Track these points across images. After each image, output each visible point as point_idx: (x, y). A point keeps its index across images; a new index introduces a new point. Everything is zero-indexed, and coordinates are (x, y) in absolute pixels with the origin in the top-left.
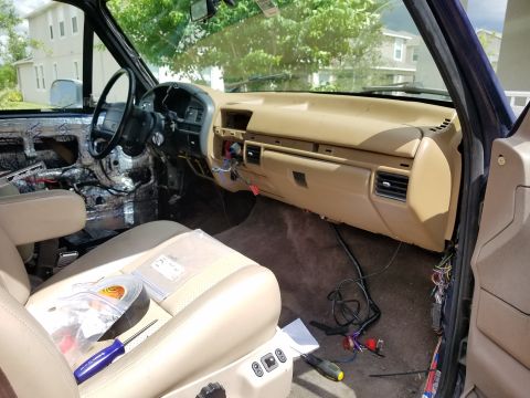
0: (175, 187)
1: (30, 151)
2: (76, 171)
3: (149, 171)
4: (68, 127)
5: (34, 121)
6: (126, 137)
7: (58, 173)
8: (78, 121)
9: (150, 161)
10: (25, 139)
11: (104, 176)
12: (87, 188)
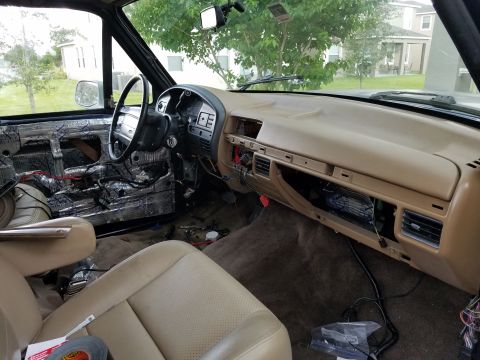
0: (191, 179)
1: (57, 152)
2: (100, 167)
3: (166, 164)
4: (91, 128)
5: (60, 124)
6: (141, 143)
7: (83, 170)
8: (100, 122)
9: (168, 155)
10: (52, 141)
11: (125, 171)
12: (111, 182)
